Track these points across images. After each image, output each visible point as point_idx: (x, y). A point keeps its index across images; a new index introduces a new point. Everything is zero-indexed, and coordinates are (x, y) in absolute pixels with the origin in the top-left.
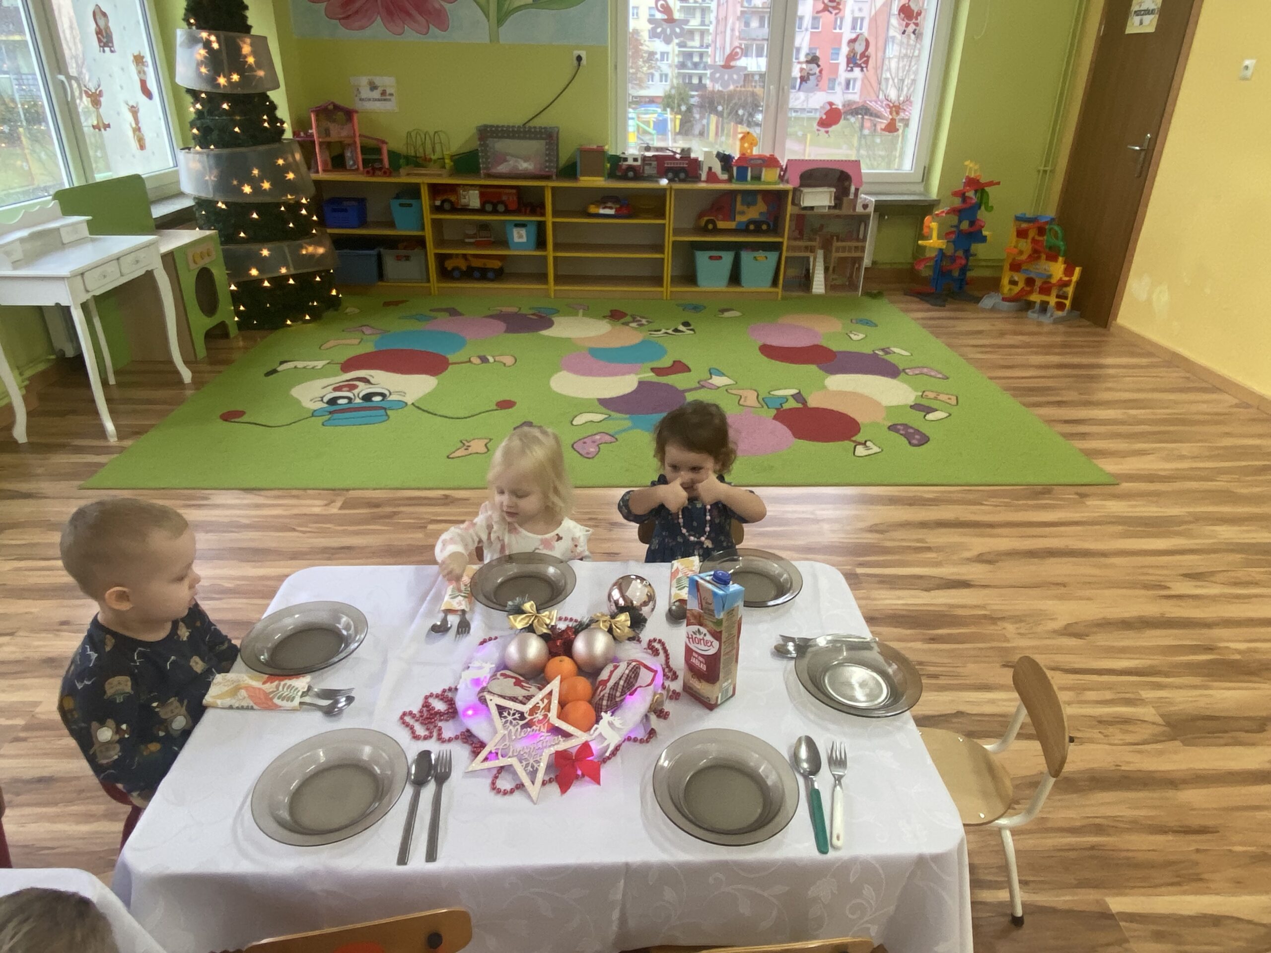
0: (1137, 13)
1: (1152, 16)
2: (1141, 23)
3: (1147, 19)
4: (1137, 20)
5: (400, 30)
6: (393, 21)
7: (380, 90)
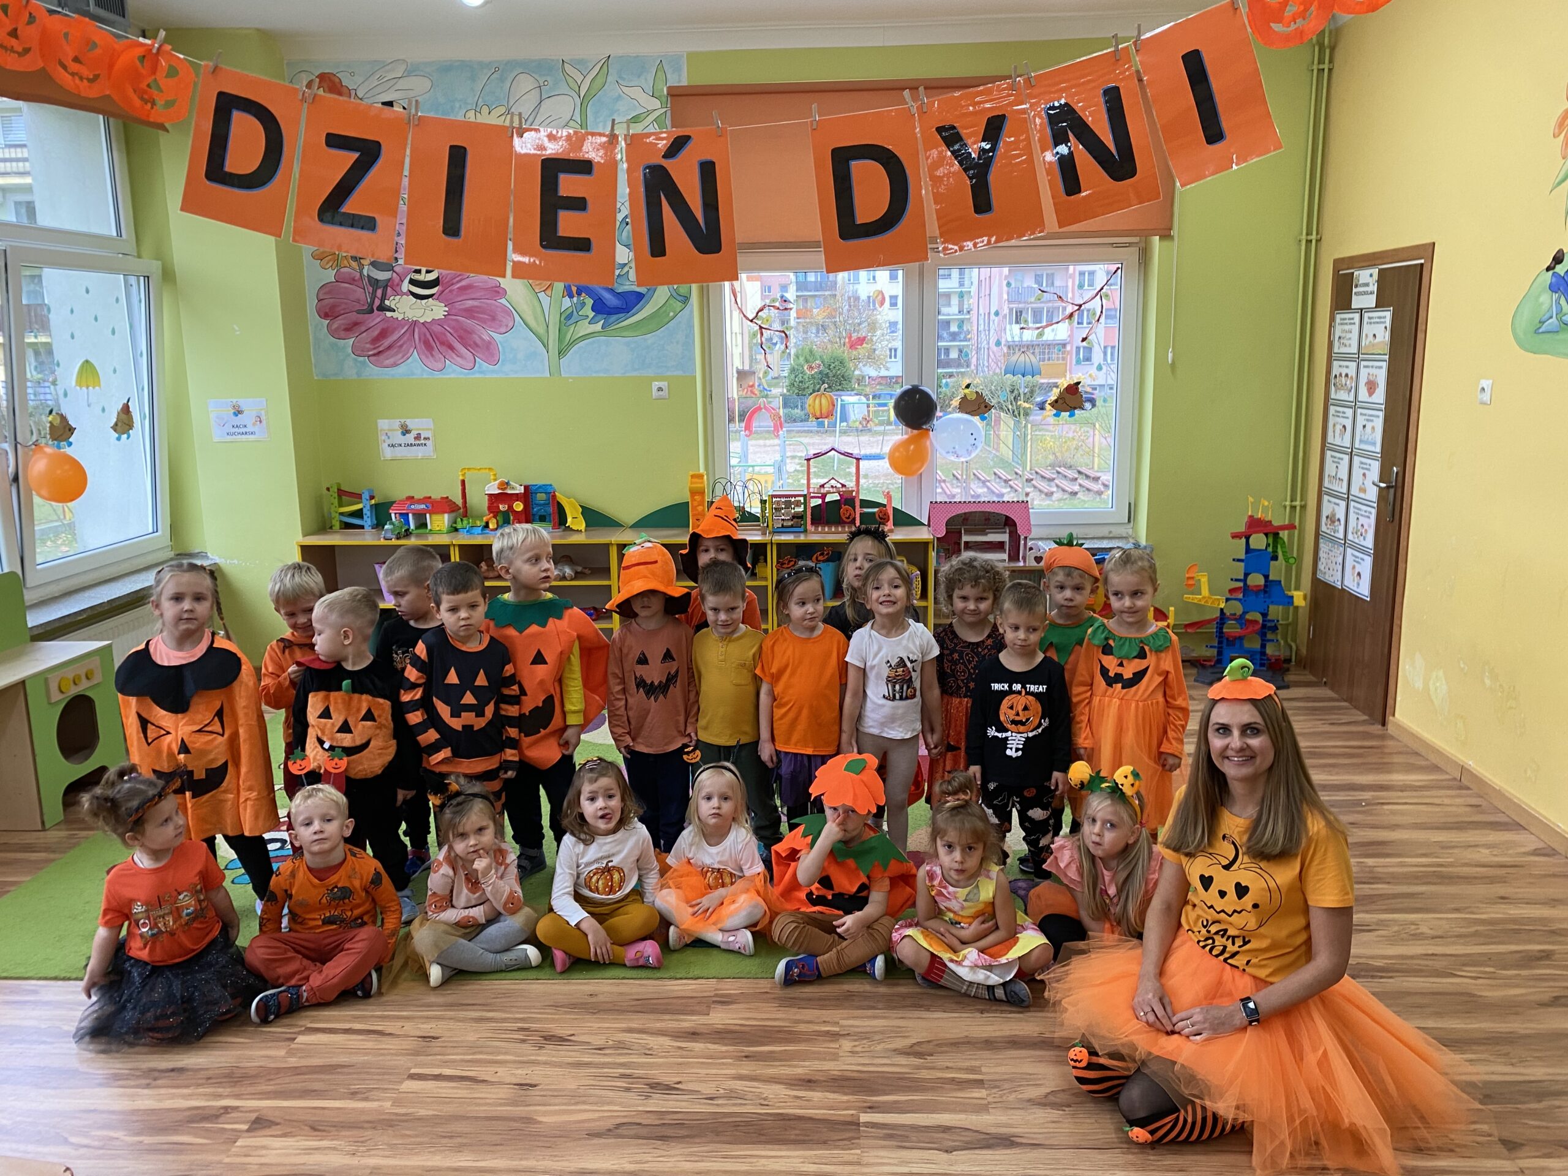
5: (440, 365)
6: (432, 355)
7: (414, 434)
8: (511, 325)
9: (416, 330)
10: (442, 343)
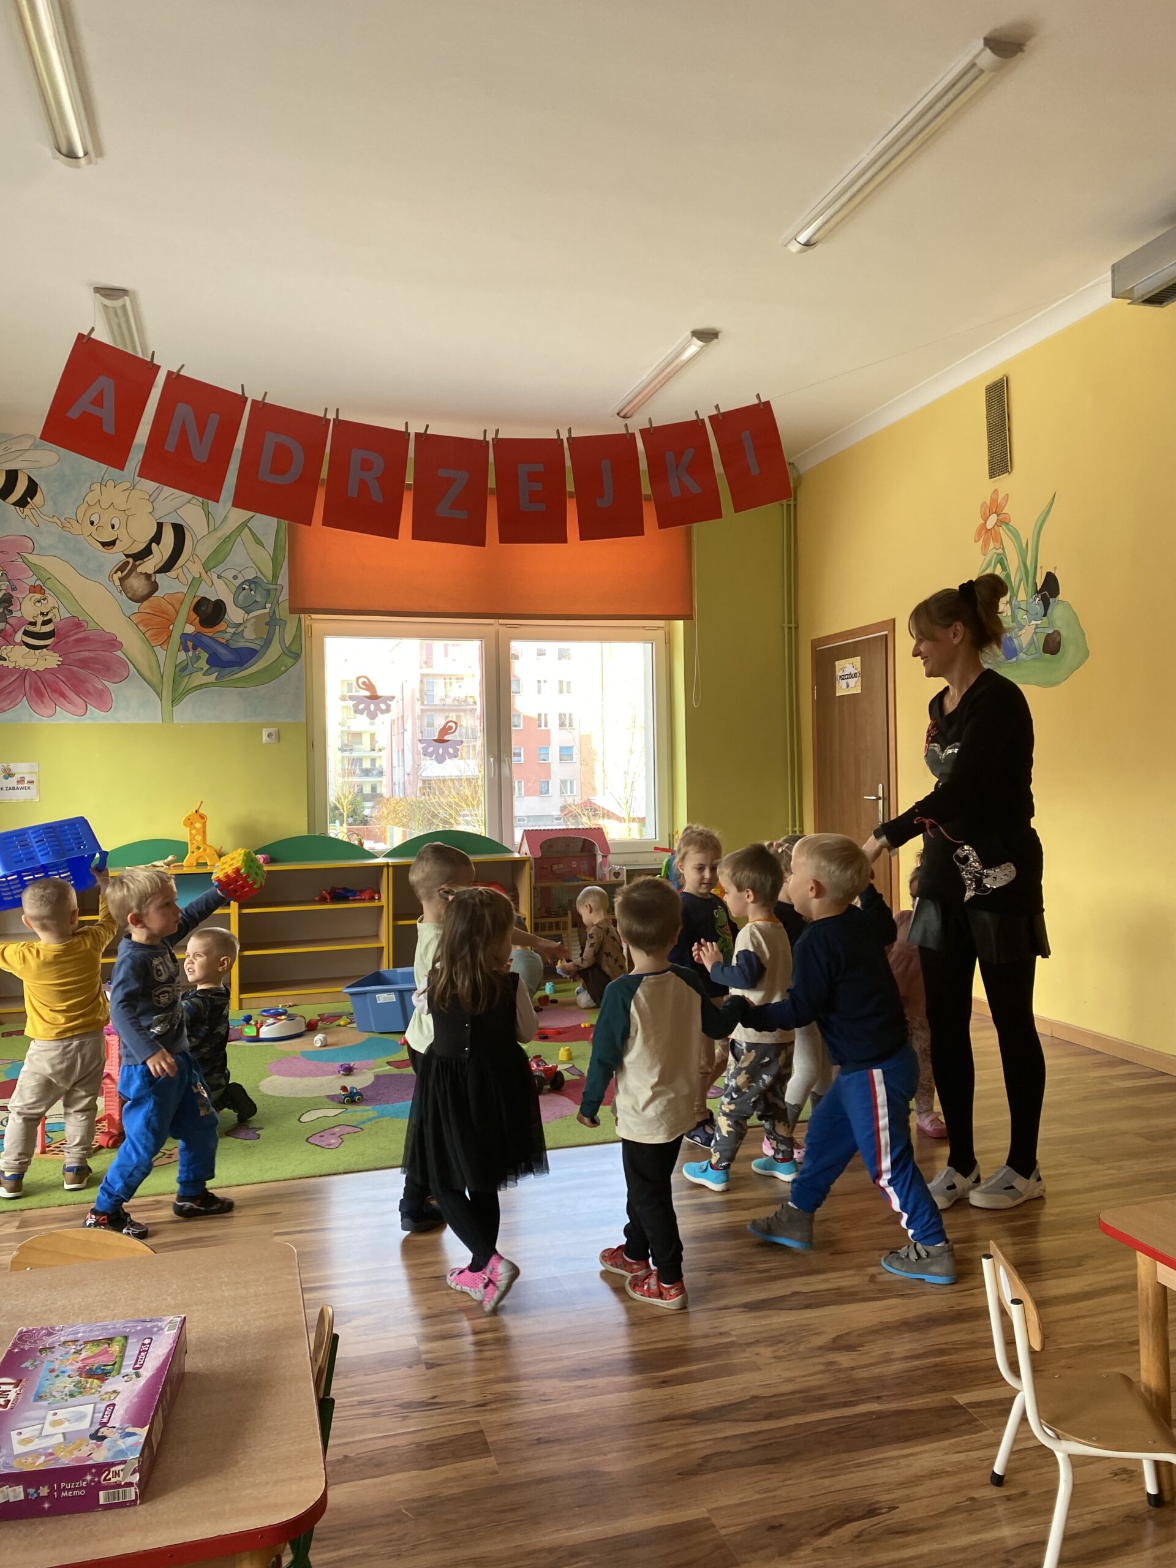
0: (842, 678)
1: (856, 679)
2: (848, 686)
3: (852, 682)
4: (843, 683)
5: (50, 712)
6: (43, 702)
7: (17, 777)
8: (125, 674)
9: (28, 678)
10: (54, 691)
